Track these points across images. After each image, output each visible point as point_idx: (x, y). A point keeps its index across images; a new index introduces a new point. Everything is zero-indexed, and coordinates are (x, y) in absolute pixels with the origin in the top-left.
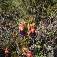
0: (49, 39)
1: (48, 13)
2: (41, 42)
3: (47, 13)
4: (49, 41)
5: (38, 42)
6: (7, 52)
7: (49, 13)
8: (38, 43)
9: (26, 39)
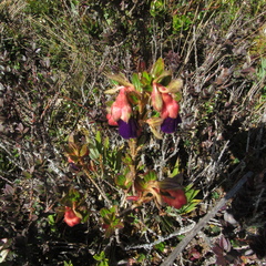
0: (204, 132)
1: (178, 23)
2: (176, 151)
3: (175, 22)
4: (204, 140)
5: (164, 153)
6: (74, 220)
7: (182, 22)
8: (163, 160)
9: (139, 149)
